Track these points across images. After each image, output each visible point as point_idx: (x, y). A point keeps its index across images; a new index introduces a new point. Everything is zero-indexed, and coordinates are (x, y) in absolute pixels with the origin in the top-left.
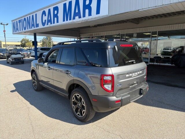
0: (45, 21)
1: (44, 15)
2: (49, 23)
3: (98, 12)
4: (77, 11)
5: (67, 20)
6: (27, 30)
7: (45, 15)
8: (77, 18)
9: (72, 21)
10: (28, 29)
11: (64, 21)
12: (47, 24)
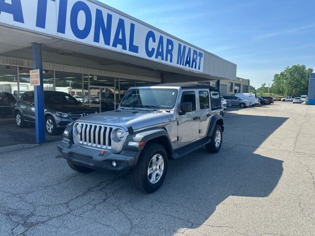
0: (153, 49)
1: (151, 39)
2: (159, 57)
3: (199, 69)
4: (188, 60)
5: (180, 64)
6: (89, 40)
7: (154, 41)
8: (187, 65)
9: (184, 67)
10: (96, 39)
11: (178, 63)
12: (156, 57)
